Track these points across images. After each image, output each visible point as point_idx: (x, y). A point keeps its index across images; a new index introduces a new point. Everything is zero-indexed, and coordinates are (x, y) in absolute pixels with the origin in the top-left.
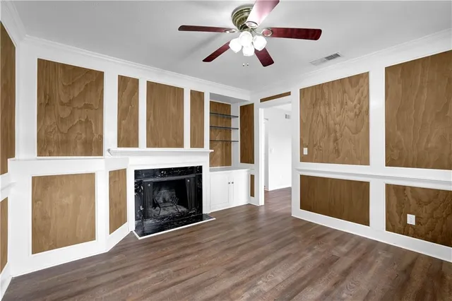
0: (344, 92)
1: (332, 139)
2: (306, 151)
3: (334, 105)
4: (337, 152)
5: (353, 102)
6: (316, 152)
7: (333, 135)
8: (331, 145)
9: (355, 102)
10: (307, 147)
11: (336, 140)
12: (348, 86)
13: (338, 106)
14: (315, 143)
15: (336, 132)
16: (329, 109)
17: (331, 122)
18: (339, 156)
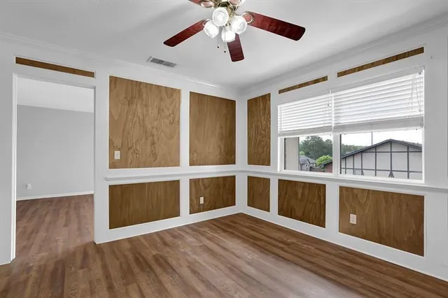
0: (161, 99)
1: (149, 143)
2: (117, 155)
3: (152, 109)
4: (154, 155)
5: (169, 110)
6: (131, 157)
7: (150, 138)
8: (149, 149)
9: (170, 111)
10: (119, 149)
11: (153, 143)
12: (164, 94)
13: (156, 111)
14: (130, 146)
15: (153, 136)
16: (147, 111)
17: (149, 126)
18: (156, 159)
